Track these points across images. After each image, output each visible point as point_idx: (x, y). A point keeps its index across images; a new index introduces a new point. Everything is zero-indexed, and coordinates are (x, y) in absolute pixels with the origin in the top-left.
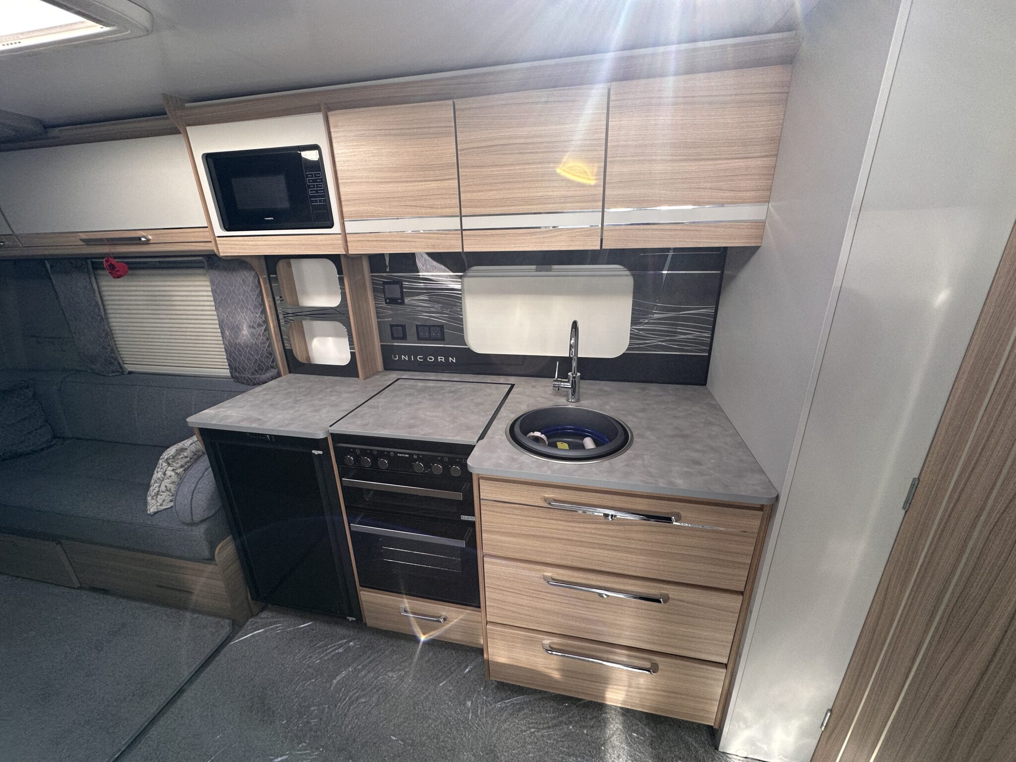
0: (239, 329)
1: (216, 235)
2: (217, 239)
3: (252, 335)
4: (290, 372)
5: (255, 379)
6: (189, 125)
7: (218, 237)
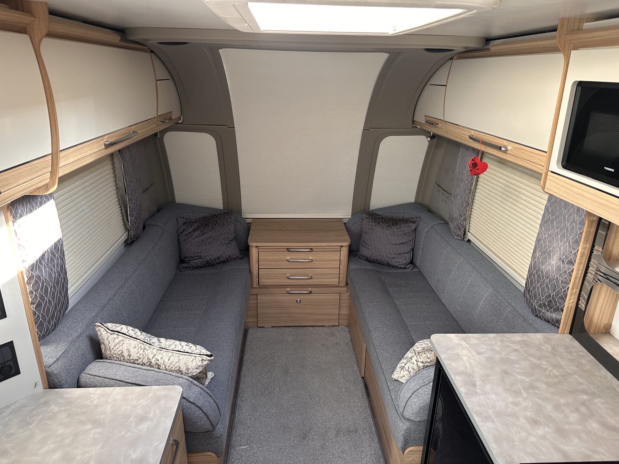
0: (549, 255)
1: (550, 169)
2: (550, 173)
3: (558, 268)
4: (570, 333)
5: (540, 312)
6: (575, 48)
7: (552, 172)
